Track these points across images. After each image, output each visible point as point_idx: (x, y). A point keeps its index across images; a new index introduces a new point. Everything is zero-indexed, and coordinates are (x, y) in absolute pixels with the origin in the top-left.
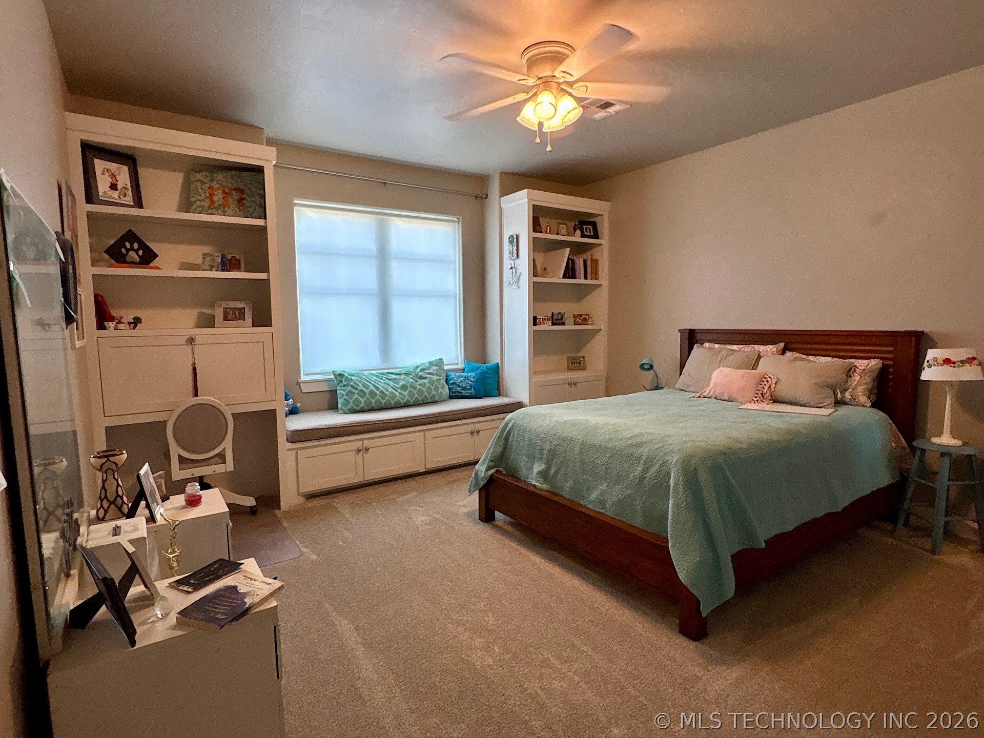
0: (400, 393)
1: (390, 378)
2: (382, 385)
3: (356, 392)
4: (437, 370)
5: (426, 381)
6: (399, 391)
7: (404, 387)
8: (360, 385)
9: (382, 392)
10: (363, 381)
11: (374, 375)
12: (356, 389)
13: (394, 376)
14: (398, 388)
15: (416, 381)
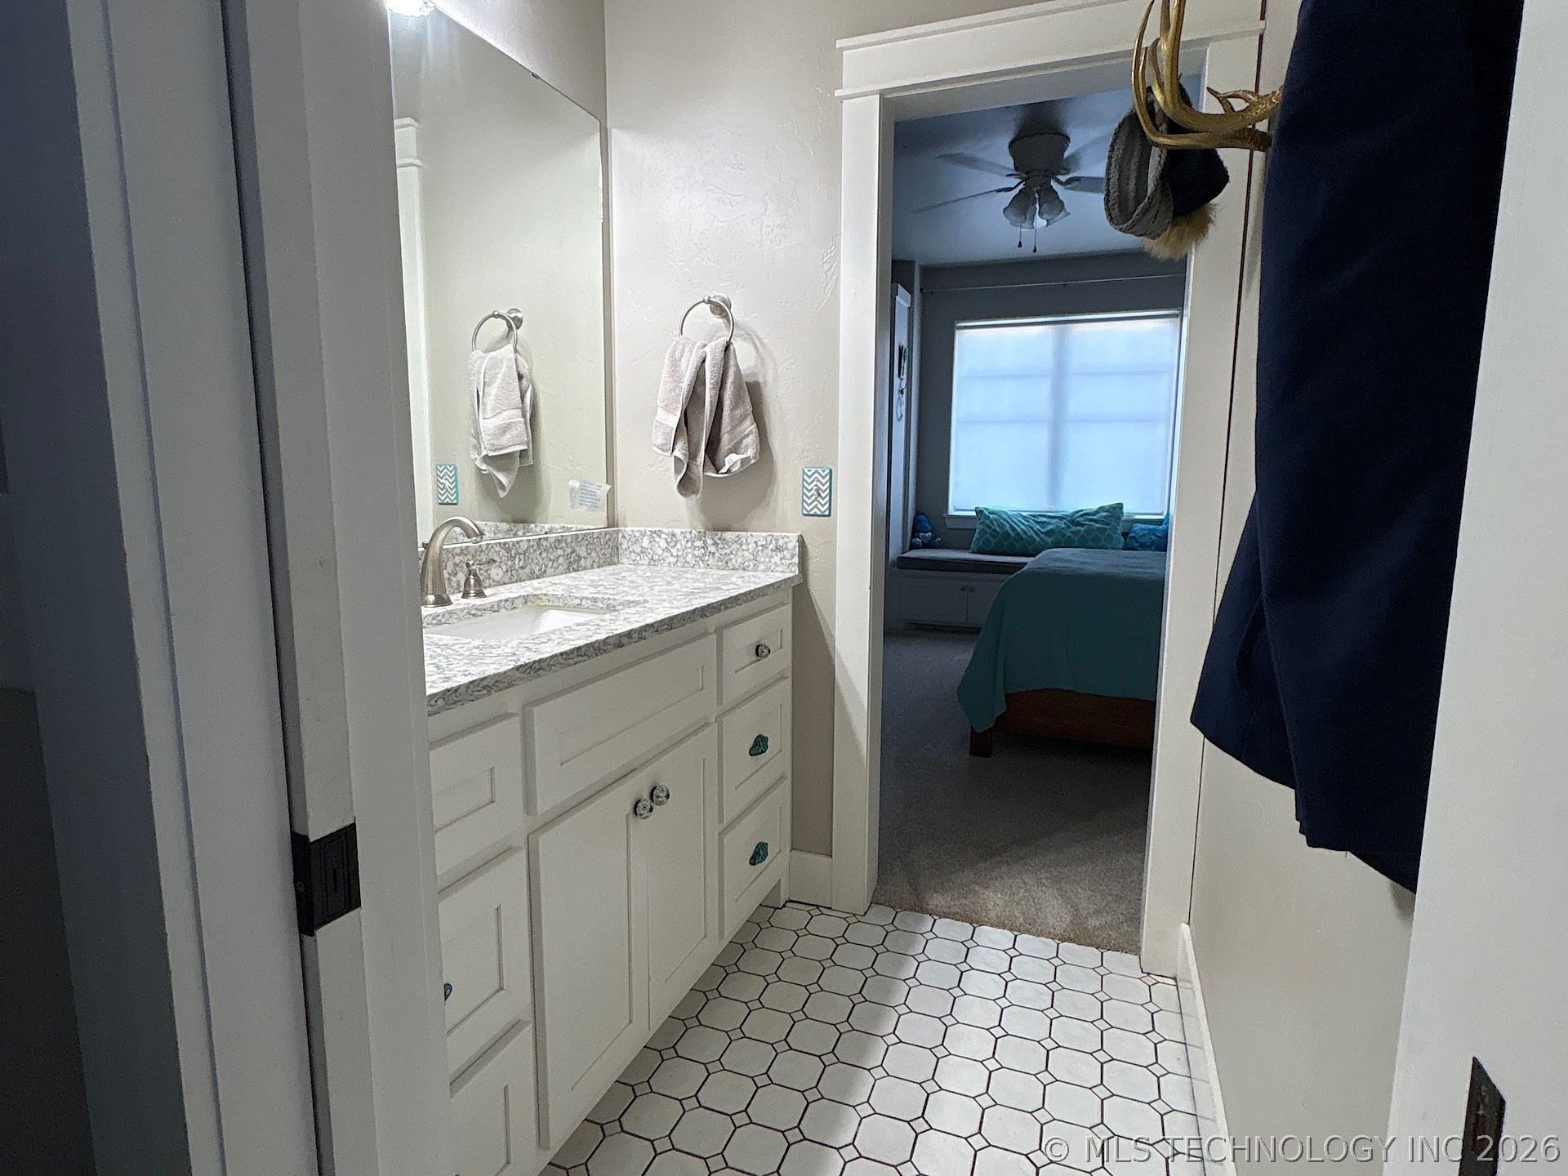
0: (1042, 539)
1: (1039, 520)
2: (1023, 527)
3: (988, 531)
4: (1105, 517)
5: (1082, 529)
6: (1042, 536)
7: (1048, 533)
8: (996, 524)
9: (1018, 534)
10: (1001, 521)
11: (1021, 515)
12: (990, 528)
13: (1045, 519)
14: (1042, 533)
15: (1069, 527)
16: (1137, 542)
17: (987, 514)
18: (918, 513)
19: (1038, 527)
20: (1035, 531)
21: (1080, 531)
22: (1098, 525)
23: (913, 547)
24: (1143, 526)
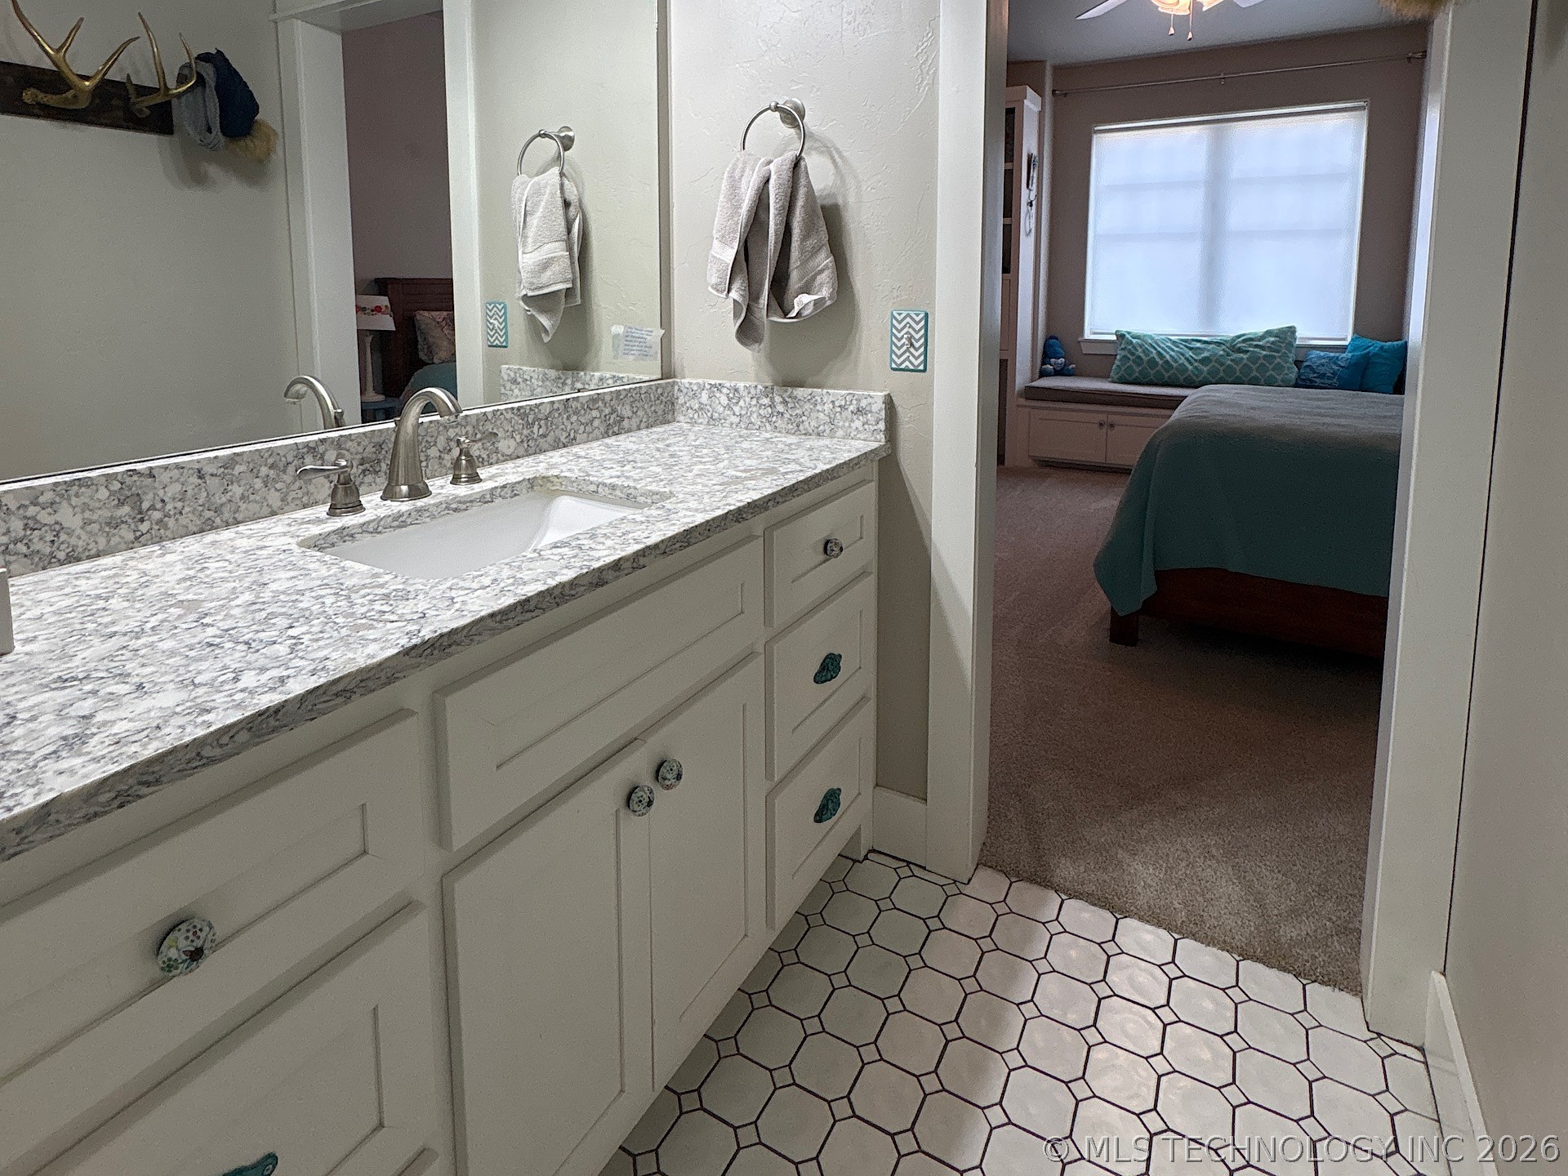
0: (1195, 367)
1: (1191, 346)
2: (1172, 353)
3: (1131, 358)
4: (1273, 343)
5: (1245, 356)
6: (1196, 364)
7: (1205, 361)
8: (1140, 350)
9: (1167, 362)
10: (1146, 346)
11: (1170, 340)
12: (1133, 354)
13: (1199, 345)
14: (1196, 360)
15: (1228, 355)
16: (1315, 373)
17: (1131, 338)
18: (1050, 338)
19: (1191, 354)
20: (1187, 359)
21: (1242, 359)
22: (1265, 353)
23: (1043, 374)
24: (1322, 354)
